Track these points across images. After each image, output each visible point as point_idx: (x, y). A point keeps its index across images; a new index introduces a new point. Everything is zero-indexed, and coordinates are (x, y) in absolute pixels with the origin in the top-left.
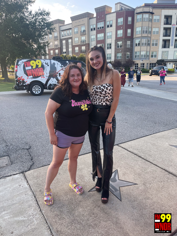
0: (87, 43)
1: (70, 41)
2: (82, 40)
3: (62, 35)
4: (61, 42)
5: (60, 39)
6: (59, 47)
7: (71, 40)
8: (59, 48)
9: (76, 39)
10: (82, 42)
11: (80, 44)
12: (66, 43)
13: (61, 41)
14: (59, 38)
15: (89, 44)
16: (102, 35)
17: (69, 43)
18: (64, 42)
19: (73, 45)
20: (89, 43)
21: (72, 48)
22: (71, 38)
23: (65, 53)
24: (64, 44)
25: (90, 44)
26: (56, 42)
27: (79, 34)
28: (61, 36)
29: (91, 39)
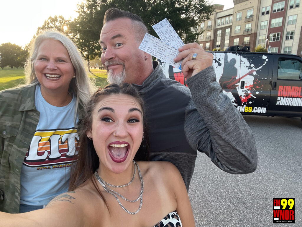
0: (253, 32)
1: (228, 30)
2: (245, 28)
3: (218, 23)
4: (215, 33)
5: (215, 29)
6: (212, 39)
7: (230, 29)
8: (212, 41)
9: (238, 28)
10: (247, 31)
11: (242, 33)
12: (222, 33)
13: (216, 31)
14: (213, 28)
15: (256, 34)
16: (280, 20)
17: (227, 34)
18: (219, 32)
19: (232, 35)
20: (256, 32)
21: (229, 40)
22: (230, 27)
23: (219, 46)
24: (218, 36)
25: (258, 34)
26: (208, 33)
27: (243, 20)
28: (217, 25)
29: (261, 26)
